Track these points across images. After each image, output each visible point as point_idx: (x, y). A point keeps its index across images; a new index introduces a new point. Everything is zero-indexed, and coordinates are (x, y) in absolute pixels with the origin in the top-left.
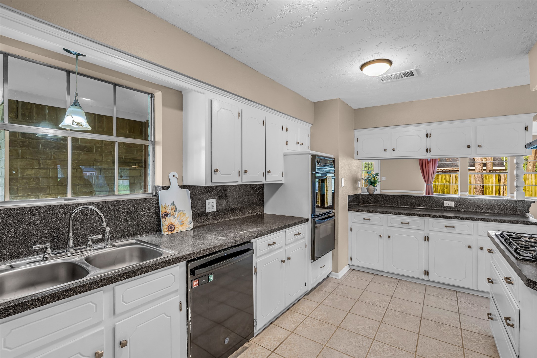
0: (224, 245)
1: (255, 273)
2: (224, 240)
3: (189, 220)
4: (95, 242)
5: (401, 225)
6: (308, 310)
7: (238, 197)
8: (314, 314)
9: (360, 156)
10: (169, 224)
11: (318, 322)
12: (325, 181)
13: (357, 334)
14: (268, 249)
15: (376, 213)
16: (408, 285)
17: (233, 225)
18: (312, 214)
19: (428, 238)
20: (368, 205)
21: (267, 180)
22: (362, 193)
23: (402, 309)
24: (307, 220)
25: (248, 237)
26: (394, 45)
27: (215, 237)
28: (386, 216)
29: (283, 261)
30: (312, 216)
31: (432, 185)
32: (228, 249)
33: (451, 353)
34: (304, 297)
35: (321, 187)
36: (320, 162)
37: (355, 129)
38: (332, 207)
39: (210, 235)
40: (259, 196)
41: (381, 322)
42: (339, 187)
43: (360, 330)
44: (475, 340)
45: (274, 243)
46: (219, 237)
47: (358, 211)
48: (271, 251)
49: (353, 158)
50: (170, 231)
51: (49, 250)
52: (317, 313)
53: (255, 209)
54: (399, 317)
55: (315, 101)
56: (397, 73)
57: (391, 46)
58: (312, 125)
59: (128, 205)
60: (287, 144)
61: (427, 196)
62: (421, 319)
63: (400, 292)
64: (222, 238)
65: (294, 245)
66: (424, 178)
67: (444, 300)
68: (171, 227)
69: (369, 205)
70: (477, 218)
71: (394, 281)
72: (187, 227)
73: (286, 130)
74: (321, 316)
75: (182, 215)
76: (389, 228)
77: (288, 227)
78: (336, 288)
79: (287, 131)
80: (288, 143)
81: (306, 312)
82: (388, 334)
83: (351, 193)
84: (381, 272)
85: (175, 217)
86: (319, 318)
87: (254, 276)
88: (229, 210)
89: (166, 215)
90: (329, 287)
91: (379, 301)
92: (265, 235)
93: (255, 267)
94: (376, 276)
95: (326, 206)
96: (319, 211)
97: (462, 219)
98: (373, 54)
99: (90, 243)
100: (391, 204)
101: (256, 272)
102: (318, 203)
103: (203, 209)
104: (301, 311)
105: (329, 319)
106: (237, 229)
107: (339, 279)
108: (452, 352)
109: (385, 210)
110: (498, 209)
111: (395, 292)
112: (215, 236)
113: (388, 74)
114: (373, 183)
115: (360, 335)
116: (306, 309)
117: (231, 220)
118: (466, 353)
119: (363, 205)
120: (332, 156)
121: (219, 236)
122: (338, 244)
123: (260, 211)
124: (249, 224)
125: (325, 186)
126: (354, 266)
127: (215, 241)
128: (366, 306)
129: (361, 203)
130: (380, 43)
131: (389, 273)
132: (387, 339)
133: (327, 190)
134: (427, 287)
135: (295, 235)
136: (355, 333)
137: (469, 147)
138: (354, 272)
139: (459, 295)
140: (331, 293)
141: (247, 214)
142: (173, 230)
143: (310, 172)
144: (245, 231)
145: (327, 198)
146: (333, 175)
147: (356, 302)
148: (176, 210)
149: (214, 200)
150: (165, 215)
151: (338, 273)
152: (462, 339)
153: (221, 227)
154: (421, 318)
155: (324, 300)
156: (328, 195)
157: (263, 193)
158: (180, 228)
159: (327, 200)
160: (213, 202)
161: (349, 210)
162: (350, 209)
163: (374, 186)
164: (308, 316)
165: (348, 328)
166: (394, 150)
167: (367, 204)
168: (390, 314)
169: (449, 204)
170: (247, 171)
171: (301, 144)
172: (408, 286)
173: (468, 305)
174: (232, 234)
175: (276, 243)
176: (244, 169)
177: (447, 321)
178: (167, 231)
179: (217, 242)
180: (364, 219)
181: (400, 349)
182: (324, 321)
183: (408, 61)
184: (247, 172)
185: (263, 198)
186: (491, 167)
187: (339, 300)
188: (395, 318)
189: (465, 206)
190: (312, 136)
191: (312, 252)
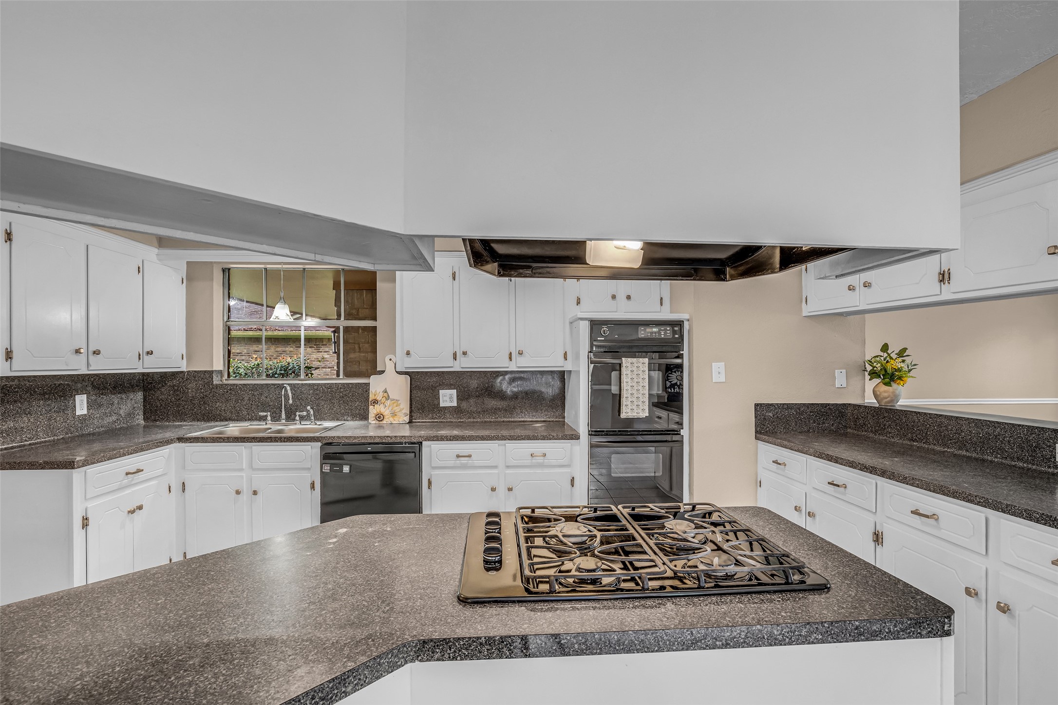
3: (404, 411)
4: (302, 418)
10: (377, 412)
50: (378, 420)
51: (269, 418)
59: (341, 388)
68: (380, 417)
72: (400, 420)
75: (395, 405)
85: (386, 406)
89: (375, 402)
99: (297, 418)
103: (436, 402)
142: (381, 421)
148: (388, 398)
150: (373, 403)
158: (391, 419)
178: (374, 420)
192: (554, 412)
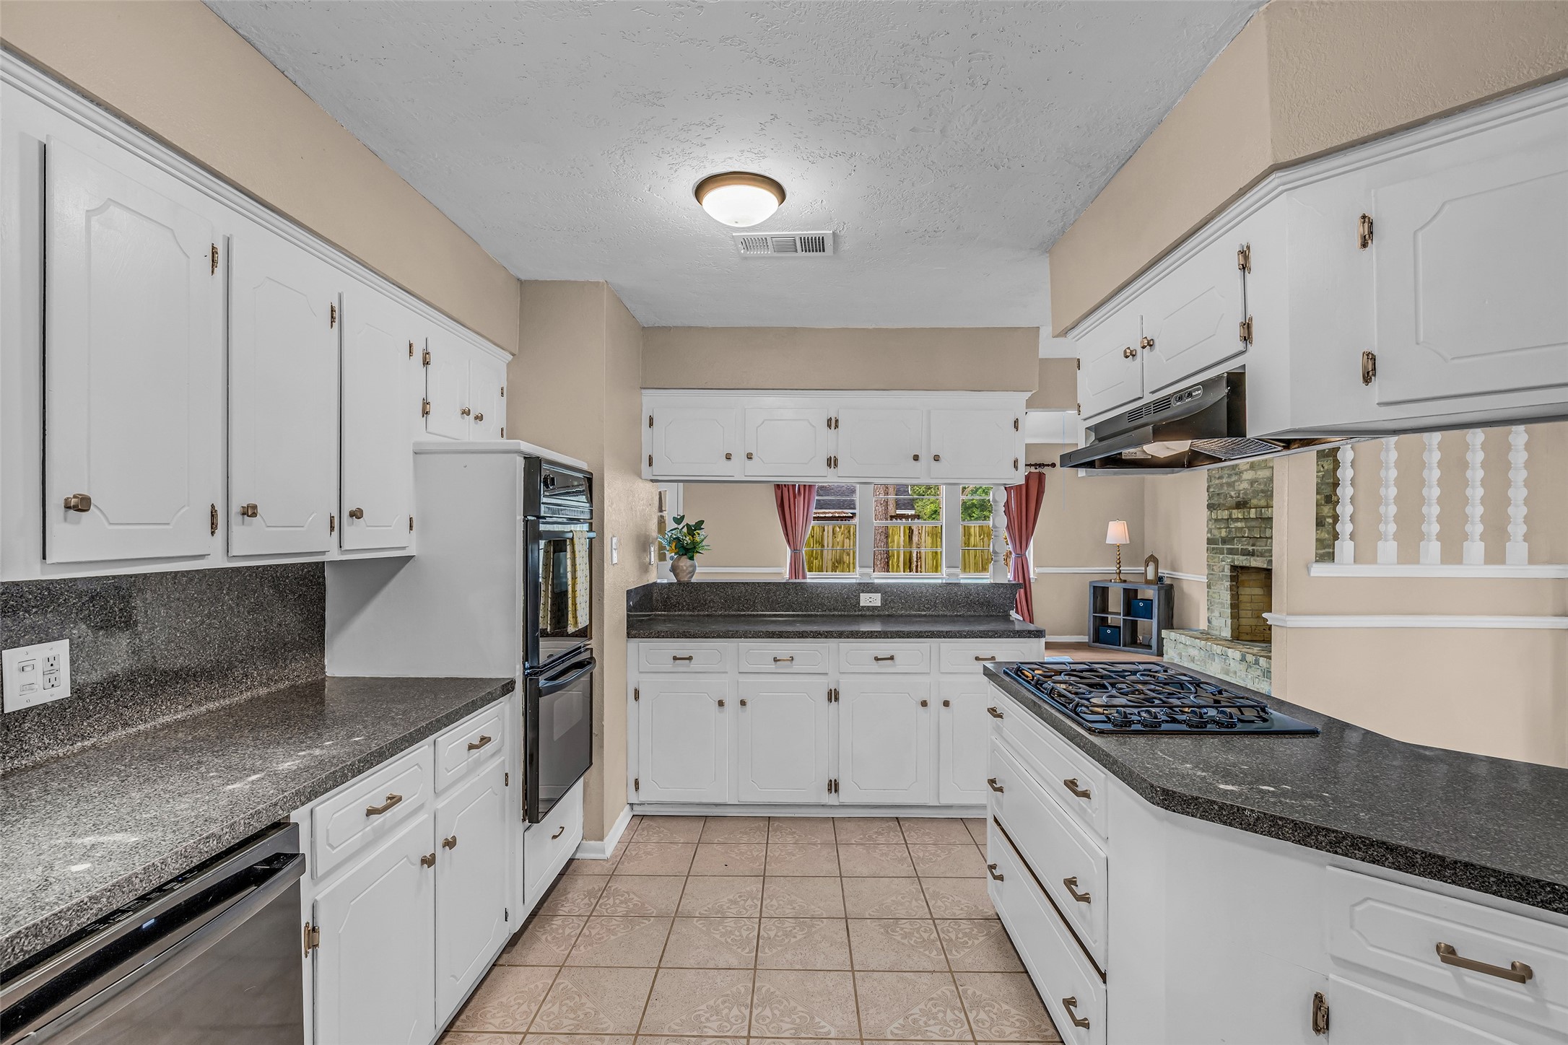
0: (137, 881)
1: (310, 951)
2: (136, 847)
5: (772, 667)
6: (524, 1007)
7: (203, 622)
8: (548, 1016)
9: (658, 469)
11: (567, 1040)
12: (568, 547)
13: (699, 1039)
14: (369, 828)
15: (709, 637)
16: (793, 830)
17: (181, 752)
18: (527, 660)
19: (837, 693)
20: (676, 616)
21: (346, 546)
22: (659, 581)
23: (798, 908)
24: (508, 687)
25: (276, 805)
26: (807, 137)
27: (69, 845)
28: (736, 644)
29: (429, 861)
30: (525, 669)
31: (804, 552)
32: (161, 890)
33: (932, 998)
34: (500, 962)
35: (555, 567)
36: (553, 484)
37: (644, 388)
38: (584, 633)
39: (35, 836)
40: (301, 610)
41: (755, 969)
42: (605, 564)
43: (703, 1019)
44: (966, 939)
45: (394, 800)
46: (102, 839)
47: (659, 635)
48: (380, 835)
49: (639, 474)
52: (555, 1009)
53: (286, 665)
54: (795, 937)
55: (523, 277)
56: (784, 233)
57: (800, 138)
58: (513, 355)
60: (425, 413)
61: (791, 581)
62: (847, 921)
63: (780, 854)
64: (119, 837)
65: (469, 784)
66: (787, 535)
67: (880, 850)
69: (680, 615)
70: (937, 632)
71: (757, 825)
73: (424, 359)
74: (572, 1016)
76: (742, 679)
77: (446, 726)
78: (604, 894)
79: (426, 363)
80: (432, 409)
81: (518, 1017)
82: (780, 1002)
83: (634, 581)
84: (722, 807)
86: (567, 1024)
87: (306, 962)
88: (151, 686)
90: (576, 898)
91: (735, 902)
92: (354, 776)
93: (307, 926)
94: (711, 824)
95: (571, 629)
96: (548, 649)
97: (908, 638)
98: (742, 151)
100: (739, 607)
101: (314, 946)
102: (545, 622)
104: (497, 1022)
105: (602, 1015)
106: (203, 769)
107: (607, 860)
108: (934, 995)
109: (731, 629)
110: (963, 606)
111: (768, 858)
112: (74, 834)
113: (764, 231)
114: (687, 549)
115: (707, 1037)
116: (517, 1006)
117: (160, 730)
118: (960, 983)
119: (664, 615)
120: (585, 467)
121: (96, 828)
122: (602, 747)
123: (308, 671)
124: (263, 734)
125: (569, 562)
126: (644, 804)
127: (75, 868)
128: (704, 929)
129: (657, 610)
130: (773, 117)
131: (741, 807)
132: (782, 1021)
133: (574, 578)
134: (836, 823)
135: (471, 747)
136: (694, 1036)
137: (916, 458)
138: (645, 823)
139: (906, 825)
140: (591, 915)
141: (248, 689)
143: (520, 517)
144: (254, 777)
145: (575, 604)
146: (586, 527)
147: (672, 926)
149: (61, 649)
151: (601, 839)
152: (943, 947)
153: (109, 773)
154: (846, 919)
155: (571, 950)
156: (578, 593)
157: (322, 599)
159: (575, 610)
160: (51, 654)
161: (629, 636)
162: (634, 632)
163: (691, 558)
164: (525, 1034)
165: (669, 1025)
166: (749, 457)
167: (675, 611)
168: (772, 934)
169: (870, 600)
170: (255, 507)
171: (476, 418)
172: (794, 833)
173: (929, 849)
174: (183, 806)
175: (400, 799)
176: (237, 503)
177: (900, 907)
179: (88, 871)
180: (675, 658)
181: (822, 1038)
182: (588, 1032)
183: (824, 202)
184: (254, 515)
185: (323, 618)
186: (894, 509)
187: (619, 935)
188: (787, 941)
189: (902, 604)
190: (511, 394)
191: (526, 794)
192: (306, 660)
